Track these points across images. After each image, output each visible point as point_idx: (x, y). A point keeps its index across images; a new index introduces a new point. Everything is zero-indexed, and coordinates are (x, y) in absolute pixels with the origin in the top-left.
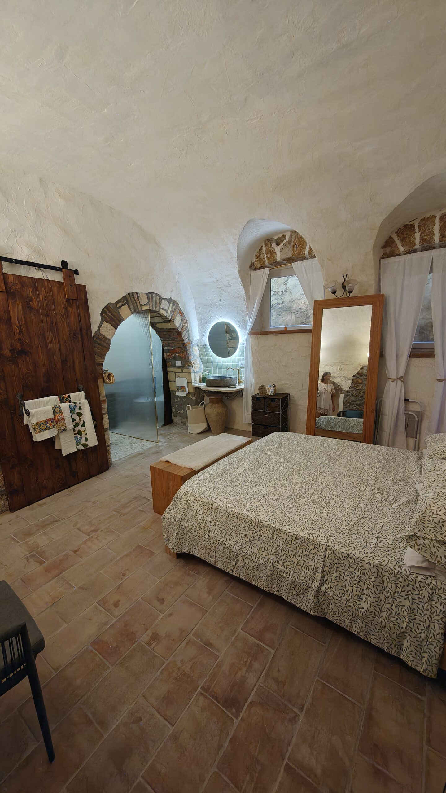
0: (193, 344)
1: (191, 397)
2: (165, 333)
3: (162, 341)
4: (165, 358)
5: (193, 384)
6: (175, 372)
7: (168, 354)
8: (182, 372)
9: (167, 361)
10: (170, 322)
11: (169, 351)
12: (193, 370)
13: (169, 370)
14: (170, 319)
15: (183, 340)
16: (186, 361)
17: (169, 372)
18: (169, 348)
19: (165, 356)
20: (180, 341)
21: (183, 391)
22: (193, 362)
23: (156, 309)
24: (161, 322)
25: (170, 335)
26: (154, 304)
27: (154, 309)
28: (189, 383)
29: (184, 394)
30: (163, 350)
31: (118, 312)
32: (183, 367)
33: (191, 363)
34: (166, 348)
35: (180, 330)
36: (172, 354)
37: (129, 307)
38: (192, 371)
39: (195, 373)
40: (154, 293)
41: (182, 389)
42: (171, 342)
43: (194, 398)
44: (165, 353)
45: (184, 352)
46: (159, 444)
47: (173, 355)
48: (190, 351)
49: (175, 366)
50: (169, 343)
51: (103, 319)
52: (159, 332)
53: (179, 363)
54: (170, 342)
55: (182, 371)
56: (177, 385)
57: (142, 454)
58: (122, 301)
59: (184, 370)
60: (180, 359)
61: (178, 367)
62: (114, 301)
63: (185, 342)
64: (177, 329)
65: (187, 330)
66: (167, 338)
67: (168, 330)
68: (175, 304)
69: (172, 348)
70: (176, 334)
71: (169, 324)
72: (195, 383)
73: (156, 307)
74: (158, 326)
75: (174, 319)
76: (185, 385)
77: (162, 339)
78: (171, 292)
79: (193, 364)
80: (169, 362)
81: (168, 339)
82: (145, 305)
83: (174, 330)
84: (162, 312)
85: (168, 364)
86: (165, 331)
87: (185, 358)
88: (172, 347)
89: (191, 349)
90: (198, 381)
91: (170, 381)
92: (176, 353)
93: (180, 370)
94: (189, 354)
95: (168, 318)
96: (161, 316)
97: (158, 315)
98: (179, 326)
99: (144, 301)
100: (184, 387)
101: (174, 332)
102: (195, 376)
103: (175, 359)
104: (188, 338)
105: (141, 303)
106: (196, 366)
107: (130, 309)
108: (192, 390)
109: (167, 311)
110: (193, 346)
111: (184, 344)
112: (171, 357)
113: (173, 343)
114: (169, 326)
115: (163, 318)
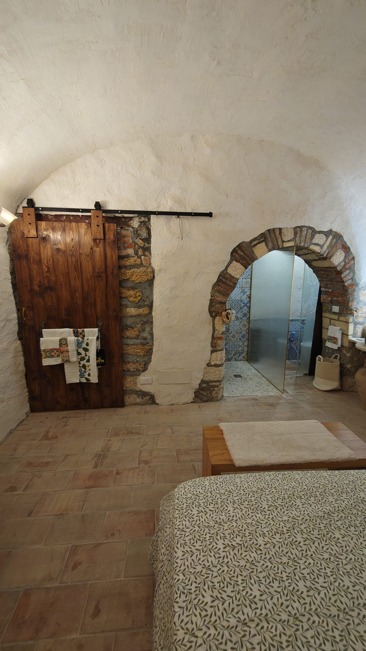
0: (360, 287)
1: (345, 352)
2: (322, 272)
3: (319, 281)
4: (321, 301)
5: (351, 338)
6: (330, 319)
7: (325, 296)
8: (338, 320)
9: (323, 304)
10: (326, 259)
11: (326, 293)
12: (353, 320)
13: (324, 314)
14: (325, 255)
15: (343, 282)
16: (345, 308)
17: (325, 317)
18: (327, 290)
19: (322, 298)
20: (339, 282)
21: (335, 343)
22: (354, 310)
23: (304, 244)
24: (317, 260)
25: (327, 275)
26: (303, 238)
27: (302, 244)
28: (345, 334)
29: (335, 347)
30: (320, 292)
31: (252, 250)
32: (339, 314)
33: (351, 310)
34: (324, 289)
35: (339, 269)
36: (330, 297)
37: (267, 245)
38: (351, 320)
39: (356, 324)
40: (304, 226)
41: (334, 340)
42: (330, 283)
43: (348, 355)
44: (322, 296)
45: (344, 296)
46: (284, 395)
47: (330, 299)
48: (354, 295)
49: (331, 312)
50: (327, 285)
51: (233, 259)
52: (316, 271)
53: (336, 309)
54: (328, 283)
55: (339, 318)
56: (329, 335)
57: (256, 400)
58: (259, 238)
59: (341, 318)
60: (337, 303)
61: (335, 313)
62: (248, 240)
63: (346, 284)
64: (335, 267)
65: (352, 269)
66: (326, 278)
67: (326, 269)
68: (338, 237)
69: (330, 290)
70: (335, 273)
71: (326, 262)
72: (354, 337)
73: (305, 242)
74: (315, 264)
75: (332, 256)
76: (338, 336)
77: (320, 279)
78: (332, 223)
79: (355, 312)
80: (325, 306)
81: (326, 280)
82: (288, 241)
83: (333, 269)
84: (313, 247)
85: (324, 308)
86: (322, 270)
87: (344, 304)
88: (330, 288)
89: (356, 293)
90: (359, 334)
91: (324, 328)
92: (334, 296)
93: (336, 317)
94: (351, 299)
95: (322, 255)
96: (314, 252)
97: (310, 252)
98: (339, 264)
99: (288, 235)
100: (336, 339)
101: (332, 272)
102: (355, 327)
103: (332, 303)
104: (352, 279)
105: (284, 239)
106: (359, 315)
107: (268, 247)
108: (346, 344)
109: (322, 247)
110: (359, 289)
111: (344, 286)
112: (327, 300)
113: (331, 284)
114: (325, 264)
115: (316, 254)
